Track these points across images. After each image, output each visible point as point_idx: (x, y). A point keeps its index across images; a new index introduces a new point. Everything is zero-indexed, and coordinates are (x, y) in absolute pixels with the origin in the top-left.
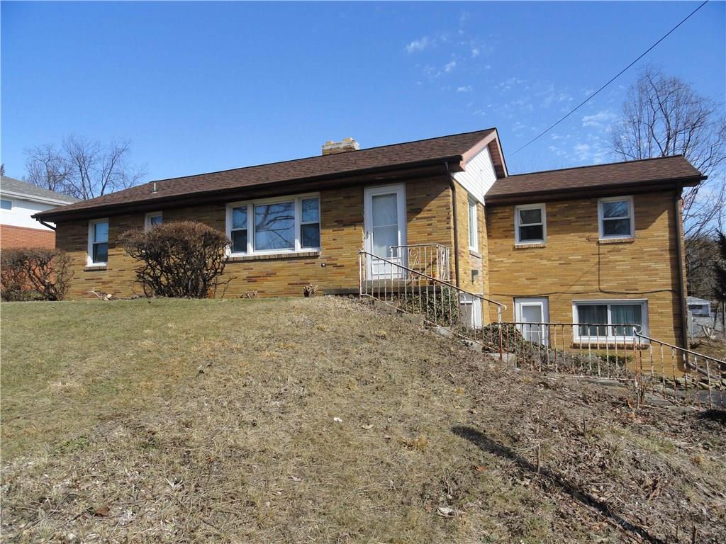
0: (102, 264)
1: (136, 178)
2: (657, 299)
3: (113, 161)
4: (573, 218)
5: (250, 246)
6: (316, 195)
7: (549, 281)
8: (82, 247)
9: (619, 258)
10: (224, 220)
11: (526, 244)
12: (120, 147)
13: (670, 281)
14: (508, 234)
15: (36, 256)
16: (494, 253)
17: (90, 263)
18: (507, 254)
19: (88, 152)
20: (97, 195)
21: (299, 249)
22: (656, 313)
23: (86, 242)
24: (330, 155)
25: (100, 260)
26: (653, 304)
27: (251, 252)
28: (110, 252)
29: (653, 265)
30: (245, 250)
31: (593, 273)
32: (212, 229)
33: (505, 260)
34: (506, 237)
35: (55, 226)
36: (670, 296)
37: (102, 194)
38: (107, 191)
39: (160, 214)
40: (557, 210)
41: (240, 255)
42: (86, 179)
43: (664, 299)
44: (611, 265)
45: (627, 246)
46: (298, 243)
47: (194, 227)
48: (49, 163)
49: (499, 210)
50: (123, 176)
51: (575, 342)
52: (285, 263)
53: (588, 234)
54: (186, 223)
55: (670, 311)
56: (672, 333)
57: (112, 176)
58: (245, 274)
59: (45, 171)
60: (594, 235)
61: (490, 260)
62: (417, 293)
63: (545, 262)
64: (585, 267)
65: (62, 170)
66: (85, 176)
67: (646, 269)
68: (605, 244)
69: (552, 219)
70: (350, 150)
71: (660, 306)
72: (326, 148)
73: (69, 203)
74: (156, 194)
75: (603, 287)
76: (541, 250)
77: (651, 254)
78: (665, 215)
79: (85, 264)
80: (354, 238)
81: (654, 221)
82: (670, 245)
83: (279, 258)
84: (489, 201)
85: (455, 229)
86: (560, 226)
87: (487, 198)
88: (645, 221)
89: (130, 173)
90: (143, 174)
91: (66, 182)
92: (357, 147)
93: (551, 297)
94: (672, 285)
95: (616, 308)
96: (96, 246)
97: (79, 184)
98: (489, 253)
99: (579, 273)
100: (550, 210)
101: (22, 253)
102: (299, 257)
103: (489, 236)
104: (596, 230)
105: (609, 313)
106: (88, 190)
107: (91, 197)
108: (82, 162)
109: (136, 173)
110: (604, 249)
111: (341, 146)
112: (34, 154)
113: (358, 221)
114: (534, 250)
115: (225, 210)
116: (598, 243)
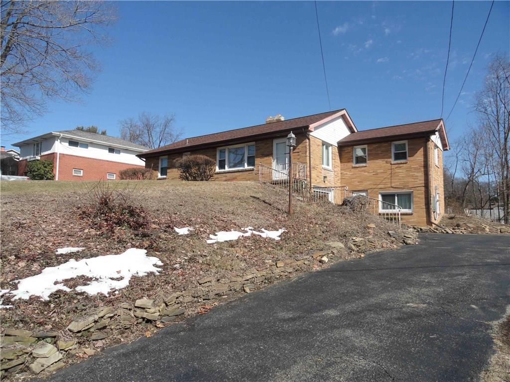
0: (165, 176)
1: (178, 136)
2: (418, 190)
3: (166, 126)
4: (380, 152)
5: (226, 167)
6: (254, 143)
7: (369, 183)
8: (156, 169)
9: (400, 171)
10: (216, 155)
11: (358, 165)
12: (169, 118)
13: (423, 182)
14: (350, 160)
15: (140, 171)
16: (343, 170)
17: (160, 176)
18: (349, 170)
19: (152, 121)
20: (156, 147)
21: (246, 167)
22: (417, 197)
23: (158, 167)
24: (270, 123)
25: (164, 175)
26: (415, 193)
27: (227, 169)
28: (168, 171)
29: (416, 174)
30: (224, 168)
31: (389, 179)
32: (208, 158)
33: (348, 173)
34: (349, 162)
35: (145, 160)
36: (423, 189)
37: (159, 146)
38: (162, 145)
39: (189, 153)
40: (372, 148)
41: (222, 170)
42: (151, 138)
43: (421, 190)
44: (396, 174)
45: (404, 165)
46: (246, 164)
47: (201, 157)
48: (131, 129)
49: (345, 149)
50: (171, 135)
51: (380, 212)
52: (240, 173)
53: (386, 160)
54: (198, 156)
55: (423, 196)
56: (424, 207)
57: (165, 135)
58: (224, 178)
59: (129, 133)
60: (389, 160)
61: (341, 173)
62: (287, 183)
63: (366, 174)
64: (385, 176)
65: (138, 133)
66: (150, 135)
67: (413, 176)
68: (394, 164)
69: (370, 152)
70: (279, 121)
71: (418, 194)
72: (267, 120)
73: (146, 151)
74: (188, 144)
75: (393, 185)
76: (365, 168)
77: (415, 169)
78: (422, 149)
79: (157, 176)
80: (269, 162)
81: (417, 153)
82: (424, 164)
83: (238, 171)
84: (339, 145)
85: (310, 157)
86: (374, 156)
87: (338, 143)
88: (413, 153)
89: (175, 133)
90: (182, 134)
91: (140, 139)
92: (282, 119)
93: (369, 191)
94: (425, 183)
95: (399, 195)
96: (162, 169)
97: (147, 140)
98: (341, 170)
99: (382, 179)
100: (369, 148)
101: (135, 170)
102: (246, 171)
103: (341, 162)
104: (390, 157)
105: (396, 198)
106: (152, 144)
107: (153, 148)
108: (149, 127)
109: (178, 133)
110: (394, 167)
111: (275, 119)
112: (123, 124)
113: (270, 154)
114: (362, 168)
115: (216, 151)
116: (391, 164)
